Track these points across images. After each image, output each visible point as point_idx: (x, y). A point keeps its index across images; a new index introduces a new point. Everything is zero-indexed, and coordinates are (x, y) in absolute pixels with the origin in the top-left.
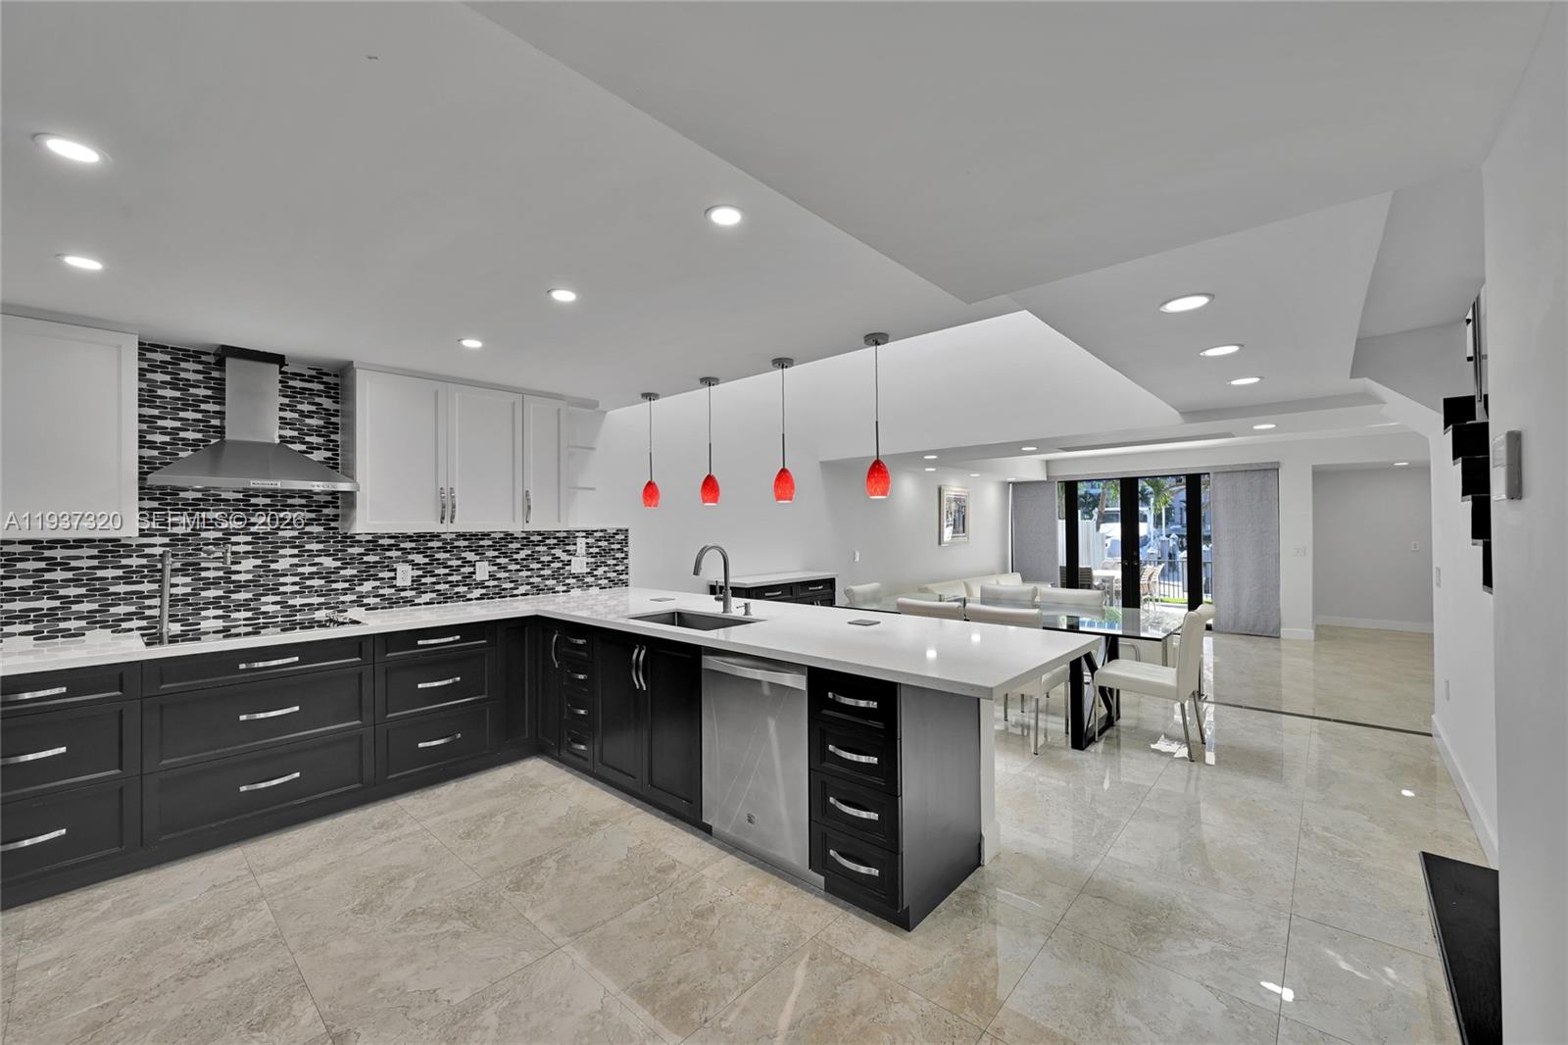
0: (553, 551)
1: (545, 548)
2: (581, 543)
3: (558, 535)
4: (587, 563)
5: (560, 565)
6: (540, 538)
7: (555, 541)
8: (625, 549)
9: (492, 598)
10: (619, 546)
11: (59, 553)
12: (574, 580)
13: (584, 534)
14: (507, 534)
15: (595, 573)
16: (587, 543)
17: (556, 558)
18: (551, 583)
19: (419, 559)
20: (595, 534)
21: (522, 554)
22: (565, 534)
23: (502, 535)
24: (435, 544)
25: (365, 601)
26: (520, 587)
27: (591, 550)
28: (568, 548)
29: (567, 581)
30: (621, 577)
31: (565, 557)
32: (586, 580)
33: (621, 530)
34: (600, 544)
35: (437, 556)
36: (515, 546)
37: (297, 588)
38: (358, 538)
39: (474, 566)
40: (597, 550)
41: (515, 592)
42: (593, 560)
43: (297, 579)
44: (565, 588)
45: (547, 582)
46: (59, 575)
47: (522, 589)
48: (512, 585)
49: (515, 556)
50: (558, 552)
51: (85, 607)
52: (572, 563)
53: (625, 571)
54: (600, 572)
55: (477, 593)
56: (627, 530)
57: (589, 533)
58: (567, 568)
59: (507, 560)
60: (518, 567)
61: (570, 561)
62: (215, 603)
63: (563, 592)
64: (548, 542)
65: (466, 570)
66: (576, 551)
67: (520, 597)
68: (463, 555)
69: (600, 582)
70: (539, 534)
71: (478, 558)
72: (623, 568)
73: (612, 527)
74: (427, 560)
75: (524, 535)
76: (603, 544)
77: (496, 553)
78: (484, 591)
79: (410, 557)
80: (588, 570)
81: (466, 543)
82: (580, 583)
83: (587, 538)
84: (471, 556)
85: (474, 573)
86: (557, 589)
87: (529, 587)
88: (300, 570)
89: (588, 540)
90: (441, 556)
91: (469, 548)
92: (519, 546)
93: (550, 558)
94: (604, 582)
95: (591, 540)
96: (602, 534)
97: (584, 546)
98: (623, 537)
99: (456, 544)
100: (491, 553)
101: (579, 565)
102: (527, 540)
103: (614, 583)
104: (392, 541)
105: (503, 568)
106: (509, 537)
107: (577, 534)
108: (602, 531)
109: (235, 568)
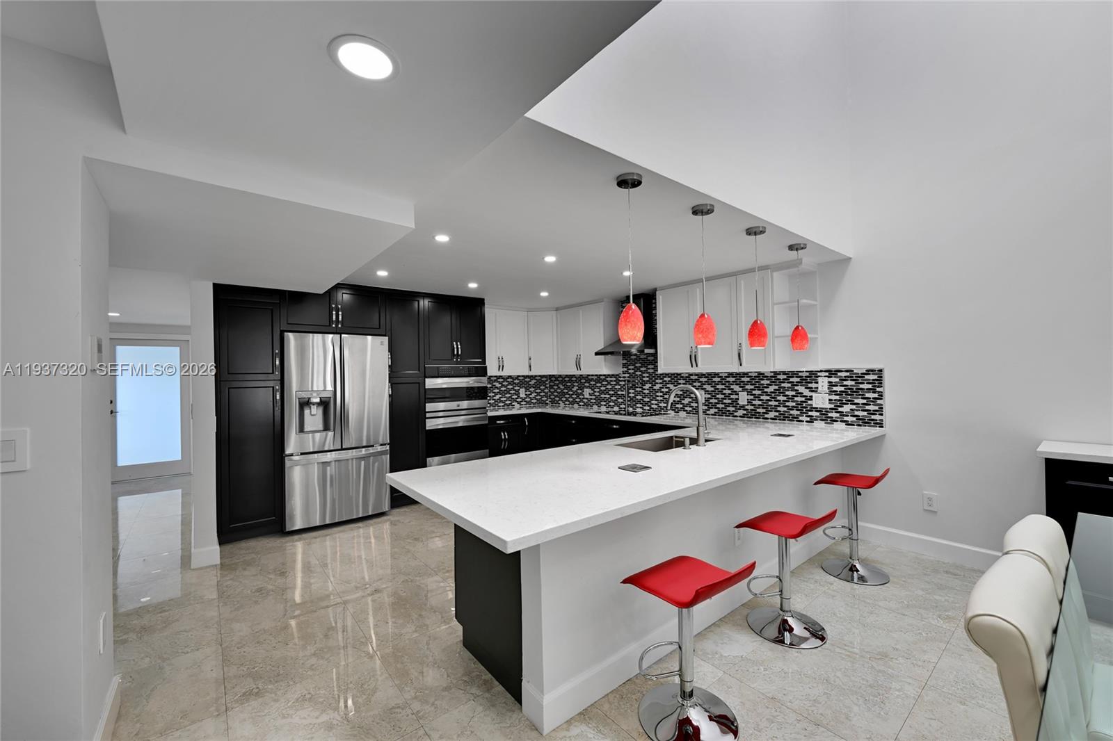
0: (796, 388)
1: (789, 385)
2: (823, 383)
3: (800, 374)
4: (830, 400)
5: (803, 399)
6: (785, 377)
7: (798, 380)
8: (878, 389)
9: (750, 418)
10: (870, 386)
11: (609, 379)
12: (818, 414)
13: (827, 374)
14: (760, 374)
15: (840, 409)
16: (829, 382)
17: (799, 394)
18: (795, 412)
19: (709, 388)
20: (839, 374)
21: (772, 389)
22: (808, 374)
23: (756, 374)
24: (717, 379)
25: (686, 409)
26: (770, 413)
27: (835, 389)
28: (810, 385)
29: (810, 413)
30: (873, 417)
31: (807, 393)
32: (830, 415)
33: (872, 371)
34: (845, 383)
35: (718, 387)
36: (765, 382)
37: (662, 398)
38: (682, 375)
39: (738, 394)
40: (842, 389)
41: (766, 416)
42: (837, 397)
43: (661, 394)
44: (808, 419)
45: (792, 412)
46: (609, 387)
47: (772, 415)
48: (764, 411)
49: (766, 390)
50: (801, 389)
51: (614, 398)
52: (814, 398)
53: (880, 411)
54: (846, 409)
55: (741, 412)
56: (881, 371)
57: (831, 373)
58: (809, 402)
59: (760, 392)
60: (768, 398)
61: (811, 397)
62: (639, 402)
63: (807, 422)
64: (791, 380)
65: (734, 397)
66: (817, 388)
67: (770, 420)
68: (732, 387)
69: (846, 418)
70: (784, 373)
71: (741, 389)
72: (877, 408)
73: (859, 366)
74: (713, 389)
75: (772, 374)
76: (849, 383)
77: (753, 387)
78: (745, 412)
79: (704, 386)
80: (832, 406)
81: (734, 379)
82: (824, 417)
83: (829, 377)
84: (736, 388)
85: (738, 399)
86: (801, 418)
87: (777, 414)
88: (663, 390)
89: (830, 380)
90: (720, 387)
91: (735, 383)
92: (768, 382)
93: (794, 393)
94: (850, 419)
95: (834, 380)
96: (848, 374)
97: (826, 385)
98: (876, 377)
99: (728, 379)
100: (749, 387)
101: (821, 400)
102: (775, 377)
103: (863, 422)
104: (696, 377)
105: (757, 397)
106: (761, 375)
107: (819, 374)
108: (847, 371)
109: (644, 387)
